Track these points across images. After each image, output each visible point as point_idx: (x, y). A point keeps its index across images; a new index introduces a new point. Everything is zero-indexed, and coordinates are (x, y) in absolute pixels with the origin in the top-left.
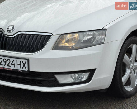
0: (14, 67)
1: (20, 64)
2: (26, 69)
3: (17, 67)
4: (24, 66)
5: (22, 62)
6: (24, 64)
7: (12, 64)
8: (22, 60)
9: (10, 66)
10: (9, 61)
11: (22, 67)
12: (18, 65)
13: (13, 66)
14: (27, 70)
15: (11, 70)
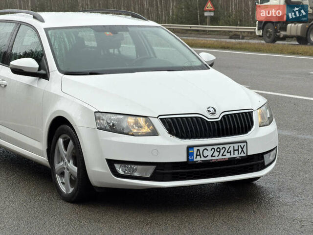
0: (231, 155)
1: (238, 150)
2: (244, 153)
3: (234, 154)
4: (242, 150)
5: (239, 147)
6: (242, 149)
7: (228, 152)
8: (239, 144)
9: (225, 155)
10: (224, 149)
11: (240, 153)
12: (235, 152)
13: (229, 154)
14: (245, 155)
15: (227, 159)
